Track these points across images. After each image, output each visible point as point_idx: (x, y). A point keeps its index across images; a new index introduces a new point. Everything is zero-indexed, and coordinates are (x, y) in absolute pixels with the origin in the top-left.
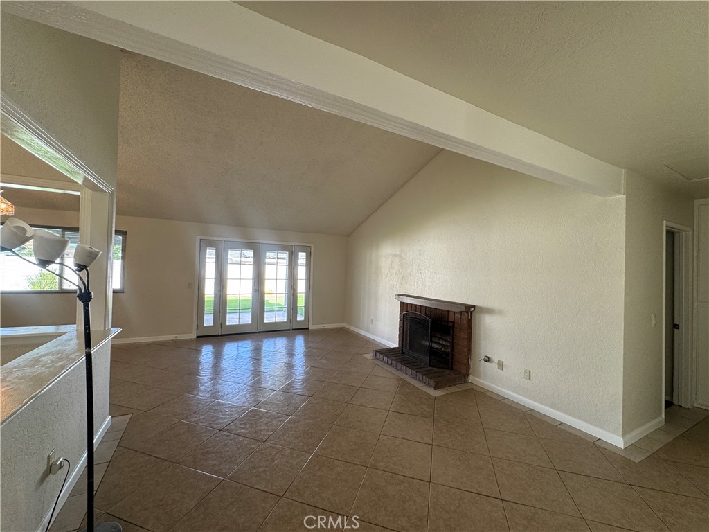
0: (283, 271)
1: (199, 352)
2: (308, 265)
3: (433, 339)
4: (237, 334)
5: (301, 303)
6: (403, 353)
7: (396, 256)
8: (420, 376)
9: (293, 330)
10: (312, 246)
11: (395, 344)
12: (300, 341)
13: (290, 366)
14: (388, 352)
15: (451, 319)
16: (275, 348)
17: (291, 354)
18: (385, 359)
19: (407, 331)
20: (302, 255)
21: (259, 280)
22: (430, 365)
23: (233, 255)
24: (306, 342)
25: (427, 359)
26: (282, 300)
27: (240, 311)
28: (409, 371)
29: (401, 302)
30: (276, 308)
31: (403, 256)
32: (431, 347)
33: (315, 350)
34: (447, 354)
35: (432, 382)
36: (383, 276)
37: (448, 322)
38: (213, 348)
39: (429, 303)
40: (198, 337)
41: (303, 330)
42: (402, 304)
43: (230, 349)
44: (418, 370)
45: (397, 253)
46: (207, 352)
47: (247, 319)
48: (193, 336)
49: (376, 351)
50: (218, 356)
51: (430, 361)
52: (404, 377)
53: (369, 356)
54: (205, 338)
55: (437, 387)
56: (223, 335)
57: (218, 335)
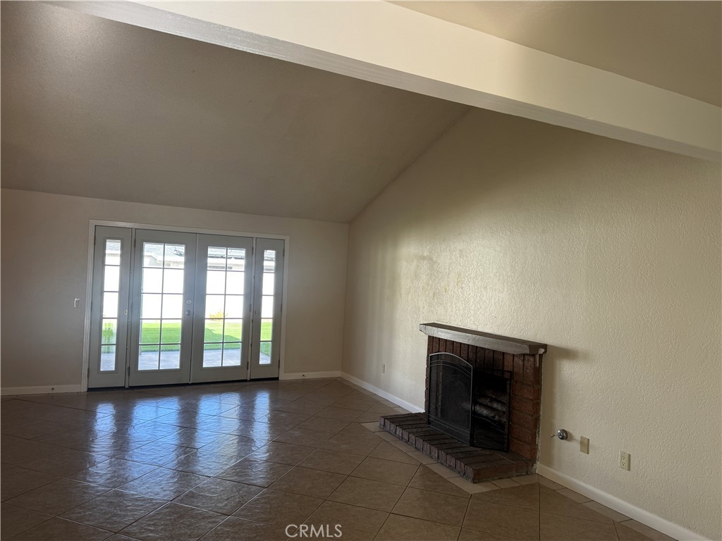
1: (91, 414)
4: (158, 386)
6: (429, 423)
7: (424, 258)
9: (252, 380)
10: (287, 239)
11: (417, 406)
12: (263, 400)
14: (405, 421)
15: (508, 365)
16: (219, 410)
18: (399, 431)
20: (270, 254)
21: (195, 293)
22: (472, 444)
23: (151, 251)
24: (273, 401)
25: (467, 433)
26: (235, 330)
29: (429, 337)
30: (224, 343)
31: (434, 259)
33: (284, 415)
34: (500, 424)
35: (470, 471)
36: (403, 291)
37: (503, 371)
38: (115, 408)
39: (474, 339)
40: (89, 390)
41: (267, 381)
42: (432, 340)
43: (145, 411)
44: (450, 451)
45: (425, 254)
47: (172, 361)
48: (83, 388)
49: (385, 418)
51: (472, 436)
52: (426, 461)
53: (373, 426)
54: (100, 392)
55: (477, 479)
56: (132, 388)
57: (123, 388)
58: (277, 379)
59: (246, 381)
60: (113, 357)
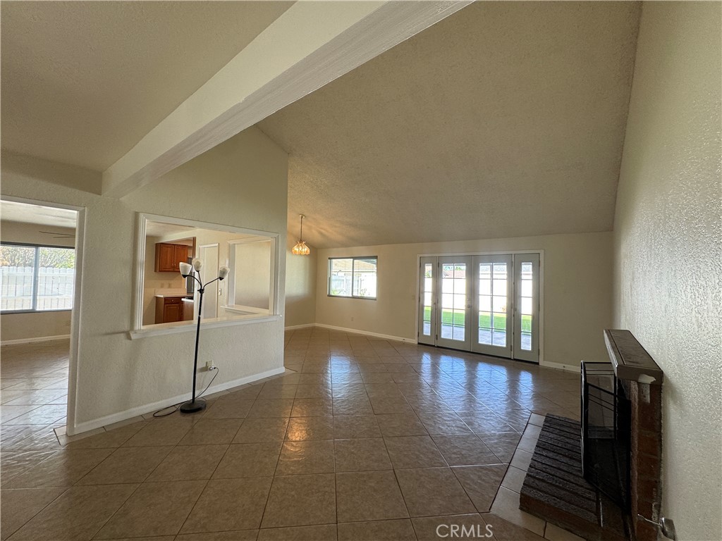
0: (502, 287)
1: (420, 358)
2: (536, 279)
4: (451, 349)
5: (526, 327)
9: (515, 359)
10: (542, 252)
27: (453, 326)
40: (419, 343)
47: (460, 336)
48: (415, 341)
54: (424, 346)
56: (438, 347)
57: (434, 346)
58: (538, 364)
59: (510, 359)
60: (429, 328)
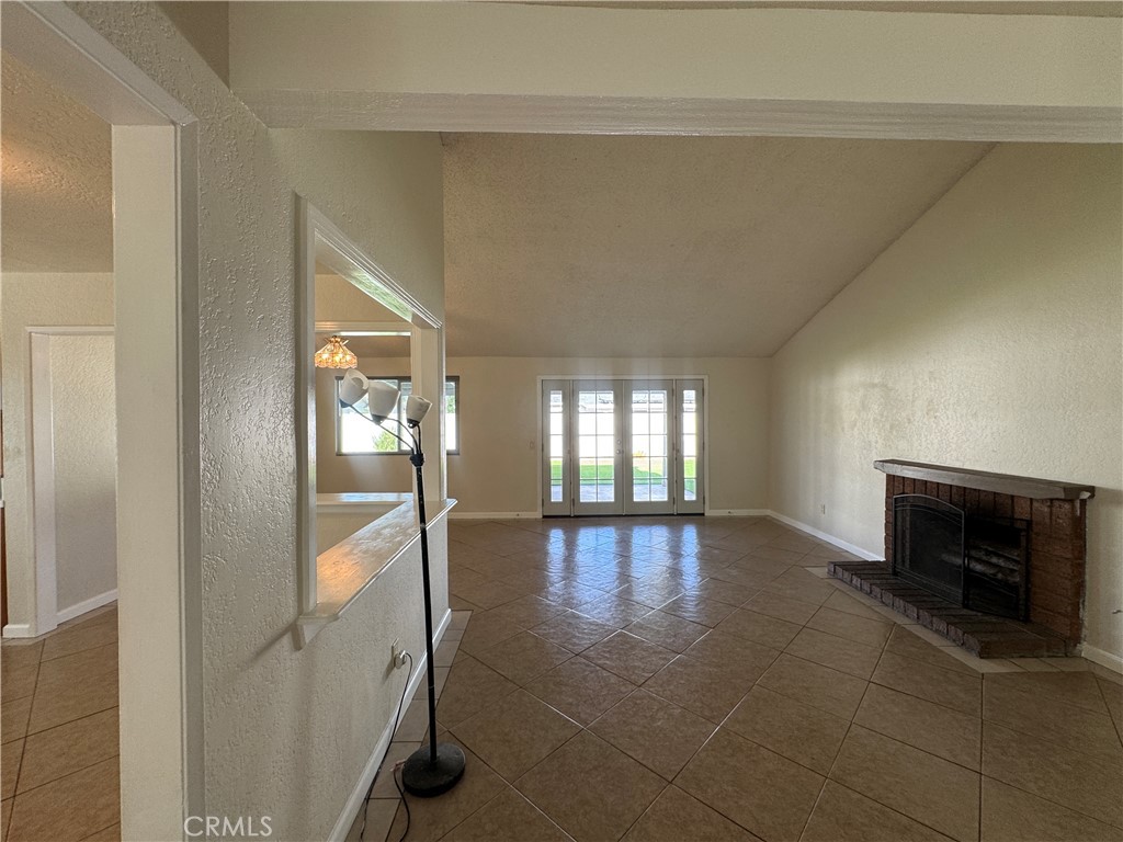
0: (660, 422)
1: (546, 537)
2: (700, 410)
3: (973, 553)
4: (596, 517)
5: (690, 471)
6: (895, 573)
8: (943, 627)
9: (679, 515)
10: (706, 378)
11: (877, 554)
12: (690, 534)
13: (675, 573)
14: (860, 570)
15: (1022, 511)
16: (652, 542)
17: (676, 552)
18: (856, 581)
19: (904, 532)
20: (690, 395)
21: (623, 435)
22: (966, 606)
23: (586, 400)
24: (701, 536)
26: (660, 467)
27: (597, 482)
28: (913, 611)
29: (888, 476)
30: (651, 480)
31: (890, 385)
32: (967, 569)
34: (1014, 588)
35: (972, 641)
37: (1012, 519)
38: (564, 534)
39: (961, 479)
40: (544, 517)
41: (694, 516)
42: (891, 479)
43: (587, 537)
44: (936, 611)
45: (876, 381)
46: (556, 539)
47: (608, 495)
49: (835, 564)
50: (570, 545)
51: (966, 597)
52: (901, 620)
53: (821, 572)
54: (552, 519)
55: (985, 653)
56: (576, 517)
57: (570, 516)
58: (703, 514)
59: (673, 515)
60: (560, 489)
